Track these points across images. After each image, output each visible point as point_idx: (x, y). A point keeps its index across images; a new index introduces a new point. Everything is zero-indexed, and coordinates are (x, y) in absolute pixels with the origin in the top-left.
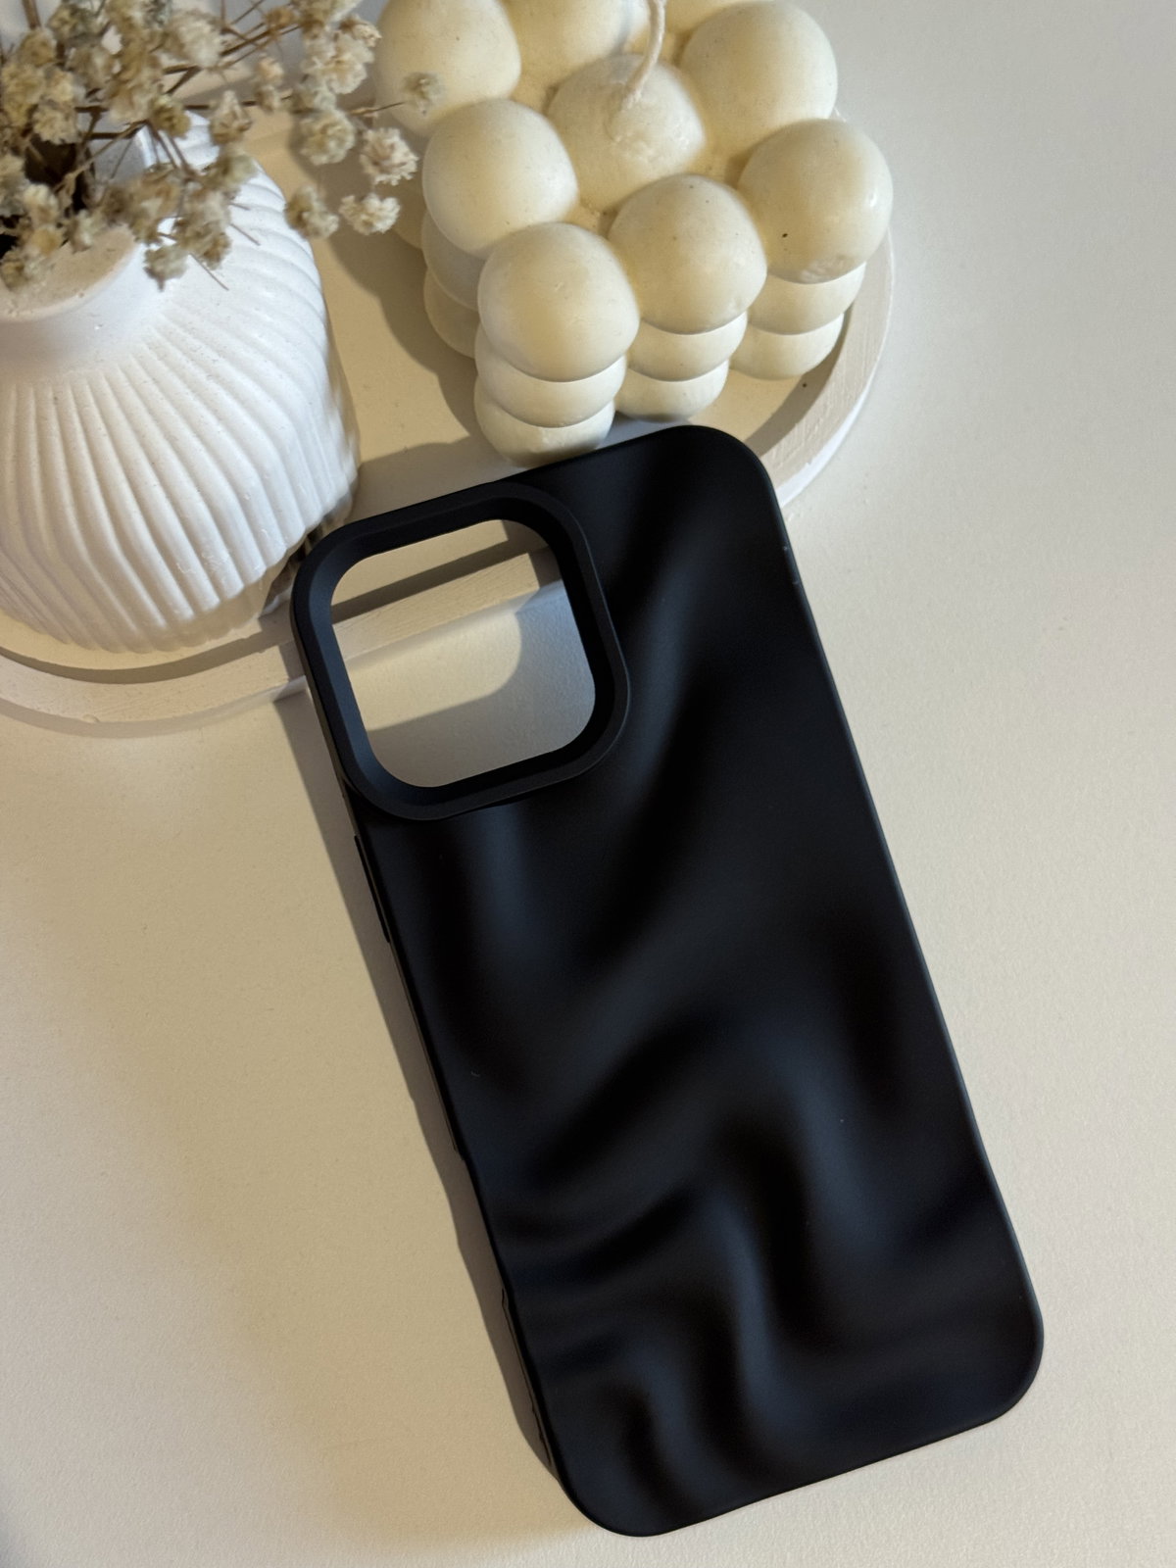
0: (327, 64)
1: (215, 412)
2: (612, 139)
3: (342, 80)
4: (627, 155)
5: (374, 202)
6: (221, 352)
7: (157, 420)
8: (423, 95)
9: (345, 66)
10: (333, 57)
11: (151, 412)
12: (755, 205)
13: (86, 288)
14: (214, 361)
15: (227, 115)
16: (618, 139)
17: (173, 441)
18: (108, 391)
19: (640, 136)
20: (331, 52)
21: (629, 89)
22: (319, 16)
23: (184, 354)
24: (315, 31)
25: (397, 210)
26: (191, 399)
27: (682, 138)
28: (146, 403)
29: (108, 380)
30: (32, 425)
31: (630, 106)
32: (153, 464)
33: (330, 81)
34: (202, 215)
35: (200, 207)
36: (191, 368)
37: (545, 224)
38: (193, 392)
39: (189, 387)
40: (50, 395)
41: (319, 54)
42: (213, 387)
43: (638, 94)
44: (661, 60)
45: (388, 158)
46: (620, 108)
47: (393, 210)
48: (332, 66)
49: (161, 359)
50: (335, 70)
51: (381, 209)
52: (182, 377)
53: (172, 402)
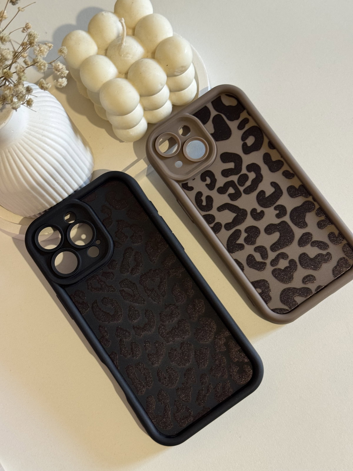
0: (38, 51)
1: (46, 144)
2: (121, 56)
3: (43, 54)
4: (126, 58)
5: (60, 80)
6: (43, 130)
7: (33, 149)
8: (63, 53)
9: (42, 51)
10: (39, 49)
11: (31, 148)
12: (159, 61)
13: (5, 121)
14: (43, 132)
15: (19, 69)
16: (123, 55)
17: (38, 153)
18: (20, 146)
19: (127, 53)
20: (38, 49)
21: (122, 43)
22: (32, 41)
23: (35, 132)
24: (32, 45)
25: (66, 80)
26: (40, 142)
27: (138, 51)
28: (29, 146)
29: (19, 143)
30: (6, 159)
31: (123, 47)
32: (36, 160)
33: (40, 55)
34: (18, 91)
35: (17, 89)
36: (37, 135)
37: (111, 79)
38: (40, 140)
39: (38, 140)
40: (7, 151)
41: (36, 50)
42: (44, 138)
43: (124, 44)
44: (127, 35)
45: (58, 68)
46: (121, 48)
47: (65, 80)
48: (40, 51)
49: (30, 135)
50: (41, 52)
51: (62, 81)
52: (36, 138)
53: (35, 144)
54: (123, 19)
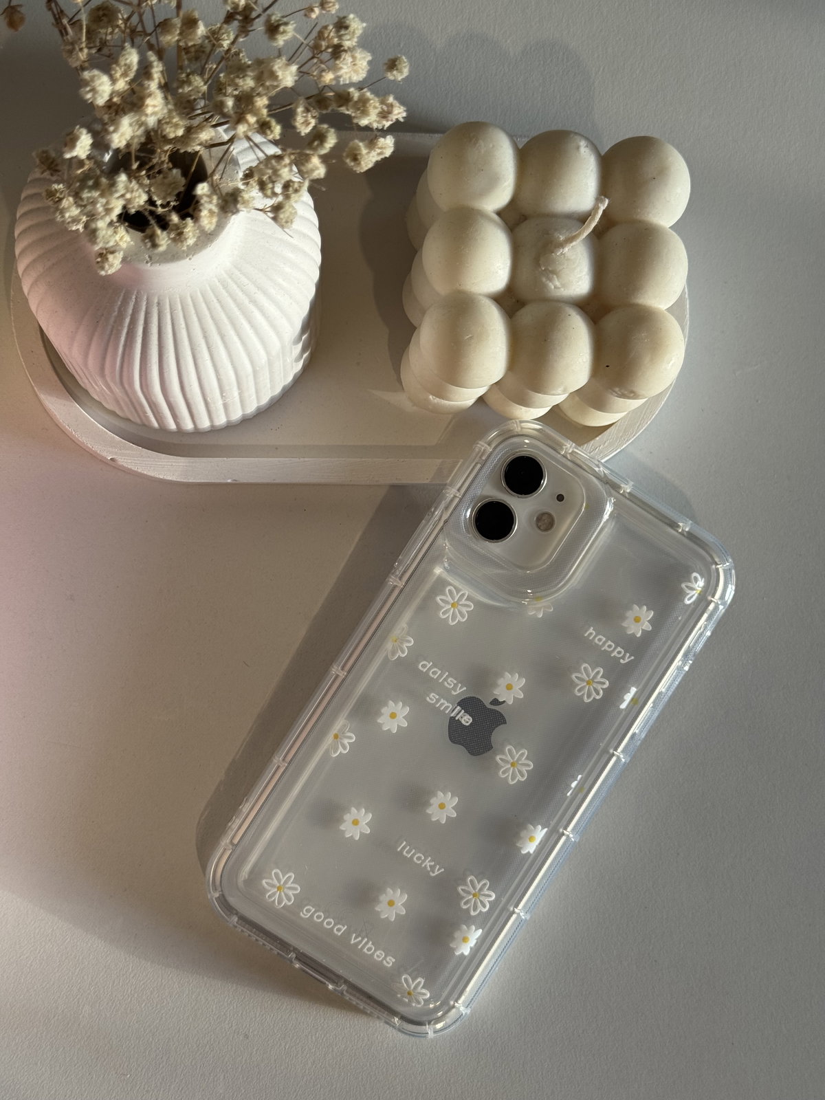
4: (544, 279)
16: (543, 268)
21: (563, 244)
31: (559, 253)
46: (553, 251)
54: (607, 201)
